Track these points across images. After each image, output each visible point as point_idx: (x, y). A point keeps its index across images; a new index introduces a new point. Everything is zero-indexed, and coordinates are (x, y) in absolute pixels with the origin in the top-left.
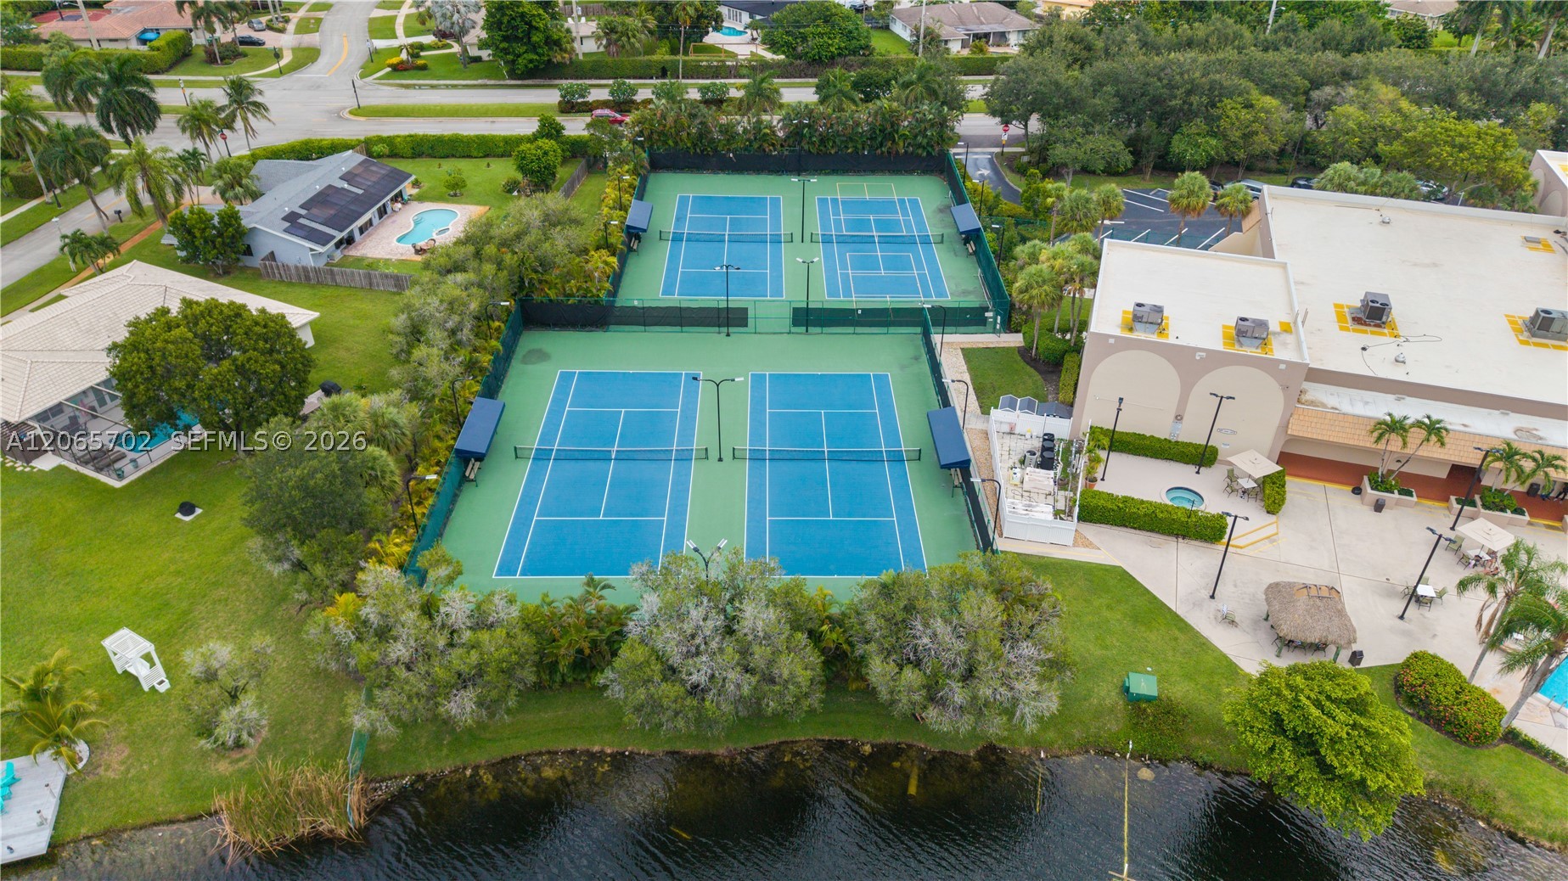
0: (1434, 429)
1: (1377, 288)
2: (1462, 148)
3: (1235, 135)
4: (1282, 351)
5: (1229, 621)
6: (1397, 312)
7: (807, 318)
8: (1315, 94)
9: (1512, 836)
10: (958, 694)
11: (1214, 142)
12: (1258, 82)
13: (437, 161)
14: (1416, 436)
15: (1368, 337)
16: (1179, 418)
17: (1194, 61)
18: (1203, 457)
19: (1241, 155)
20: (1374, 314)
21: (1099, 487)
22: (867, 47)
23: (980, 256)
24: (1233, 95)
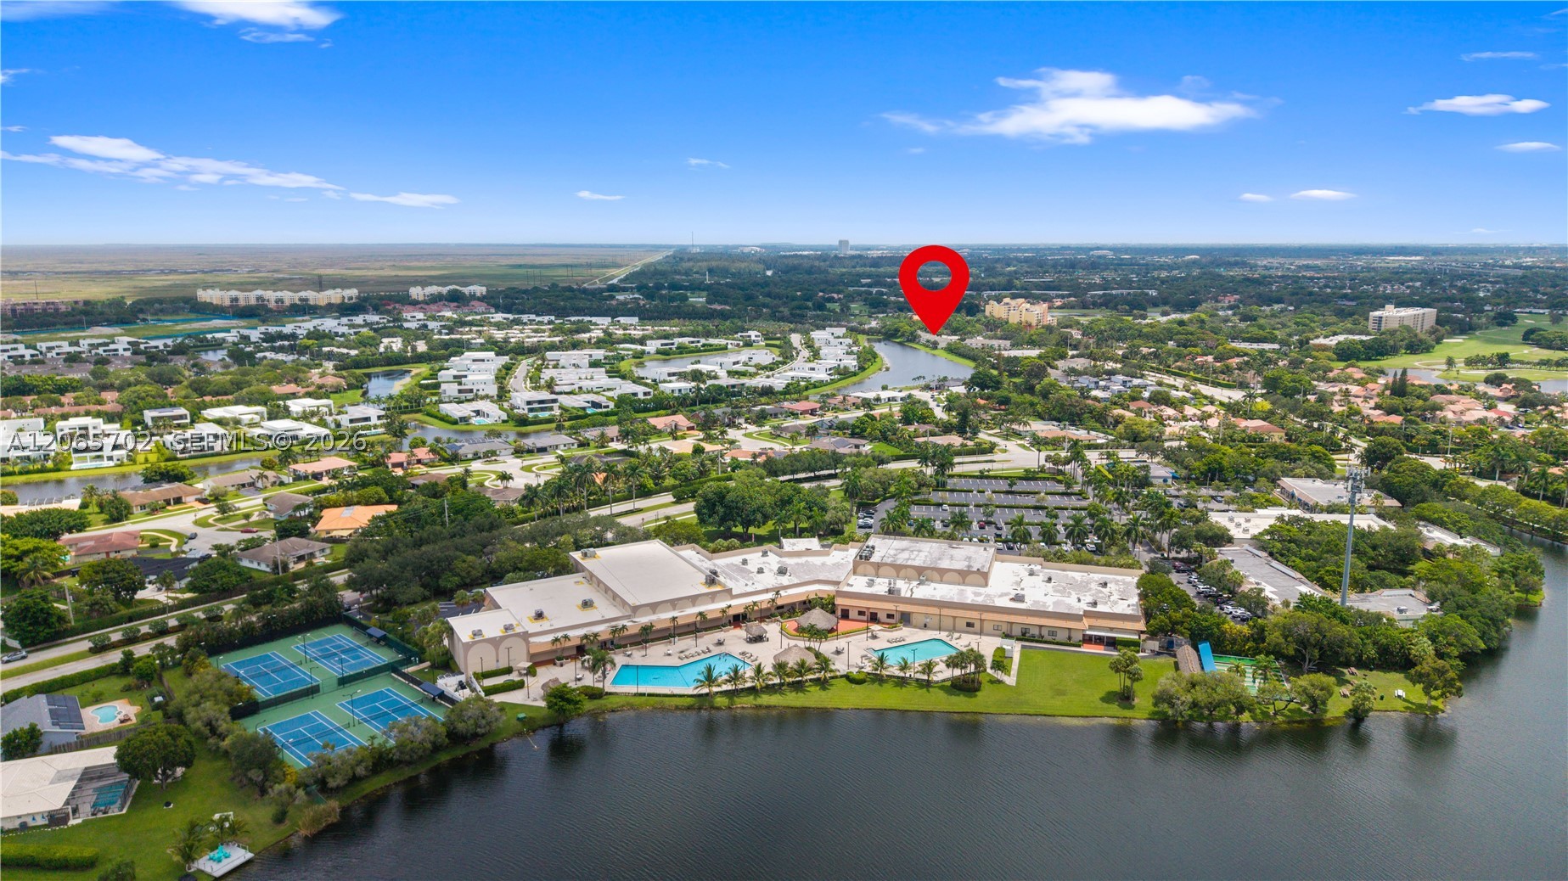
0: (567, 638)
1: (538, 608)
2: (545, 559)
3: (463, 574)
4: (518, 630)
5: (535, 700)
6: (545, 614)
7: (343, 682)
8: (485, 550)
9: (613, 711)
10: (484, 722)
11: (459, 577)
12: (463, 551)
13: (91, 683)
14: (563, 641)
15: (540, 622)
16: (498, 661)
17: (434, 549)
18: (509, 671)
19: (468, 581)
20: (539, 615)
21: (484, 685)
22: (251, 577)
23: (390, 644)
24: (456, 558)
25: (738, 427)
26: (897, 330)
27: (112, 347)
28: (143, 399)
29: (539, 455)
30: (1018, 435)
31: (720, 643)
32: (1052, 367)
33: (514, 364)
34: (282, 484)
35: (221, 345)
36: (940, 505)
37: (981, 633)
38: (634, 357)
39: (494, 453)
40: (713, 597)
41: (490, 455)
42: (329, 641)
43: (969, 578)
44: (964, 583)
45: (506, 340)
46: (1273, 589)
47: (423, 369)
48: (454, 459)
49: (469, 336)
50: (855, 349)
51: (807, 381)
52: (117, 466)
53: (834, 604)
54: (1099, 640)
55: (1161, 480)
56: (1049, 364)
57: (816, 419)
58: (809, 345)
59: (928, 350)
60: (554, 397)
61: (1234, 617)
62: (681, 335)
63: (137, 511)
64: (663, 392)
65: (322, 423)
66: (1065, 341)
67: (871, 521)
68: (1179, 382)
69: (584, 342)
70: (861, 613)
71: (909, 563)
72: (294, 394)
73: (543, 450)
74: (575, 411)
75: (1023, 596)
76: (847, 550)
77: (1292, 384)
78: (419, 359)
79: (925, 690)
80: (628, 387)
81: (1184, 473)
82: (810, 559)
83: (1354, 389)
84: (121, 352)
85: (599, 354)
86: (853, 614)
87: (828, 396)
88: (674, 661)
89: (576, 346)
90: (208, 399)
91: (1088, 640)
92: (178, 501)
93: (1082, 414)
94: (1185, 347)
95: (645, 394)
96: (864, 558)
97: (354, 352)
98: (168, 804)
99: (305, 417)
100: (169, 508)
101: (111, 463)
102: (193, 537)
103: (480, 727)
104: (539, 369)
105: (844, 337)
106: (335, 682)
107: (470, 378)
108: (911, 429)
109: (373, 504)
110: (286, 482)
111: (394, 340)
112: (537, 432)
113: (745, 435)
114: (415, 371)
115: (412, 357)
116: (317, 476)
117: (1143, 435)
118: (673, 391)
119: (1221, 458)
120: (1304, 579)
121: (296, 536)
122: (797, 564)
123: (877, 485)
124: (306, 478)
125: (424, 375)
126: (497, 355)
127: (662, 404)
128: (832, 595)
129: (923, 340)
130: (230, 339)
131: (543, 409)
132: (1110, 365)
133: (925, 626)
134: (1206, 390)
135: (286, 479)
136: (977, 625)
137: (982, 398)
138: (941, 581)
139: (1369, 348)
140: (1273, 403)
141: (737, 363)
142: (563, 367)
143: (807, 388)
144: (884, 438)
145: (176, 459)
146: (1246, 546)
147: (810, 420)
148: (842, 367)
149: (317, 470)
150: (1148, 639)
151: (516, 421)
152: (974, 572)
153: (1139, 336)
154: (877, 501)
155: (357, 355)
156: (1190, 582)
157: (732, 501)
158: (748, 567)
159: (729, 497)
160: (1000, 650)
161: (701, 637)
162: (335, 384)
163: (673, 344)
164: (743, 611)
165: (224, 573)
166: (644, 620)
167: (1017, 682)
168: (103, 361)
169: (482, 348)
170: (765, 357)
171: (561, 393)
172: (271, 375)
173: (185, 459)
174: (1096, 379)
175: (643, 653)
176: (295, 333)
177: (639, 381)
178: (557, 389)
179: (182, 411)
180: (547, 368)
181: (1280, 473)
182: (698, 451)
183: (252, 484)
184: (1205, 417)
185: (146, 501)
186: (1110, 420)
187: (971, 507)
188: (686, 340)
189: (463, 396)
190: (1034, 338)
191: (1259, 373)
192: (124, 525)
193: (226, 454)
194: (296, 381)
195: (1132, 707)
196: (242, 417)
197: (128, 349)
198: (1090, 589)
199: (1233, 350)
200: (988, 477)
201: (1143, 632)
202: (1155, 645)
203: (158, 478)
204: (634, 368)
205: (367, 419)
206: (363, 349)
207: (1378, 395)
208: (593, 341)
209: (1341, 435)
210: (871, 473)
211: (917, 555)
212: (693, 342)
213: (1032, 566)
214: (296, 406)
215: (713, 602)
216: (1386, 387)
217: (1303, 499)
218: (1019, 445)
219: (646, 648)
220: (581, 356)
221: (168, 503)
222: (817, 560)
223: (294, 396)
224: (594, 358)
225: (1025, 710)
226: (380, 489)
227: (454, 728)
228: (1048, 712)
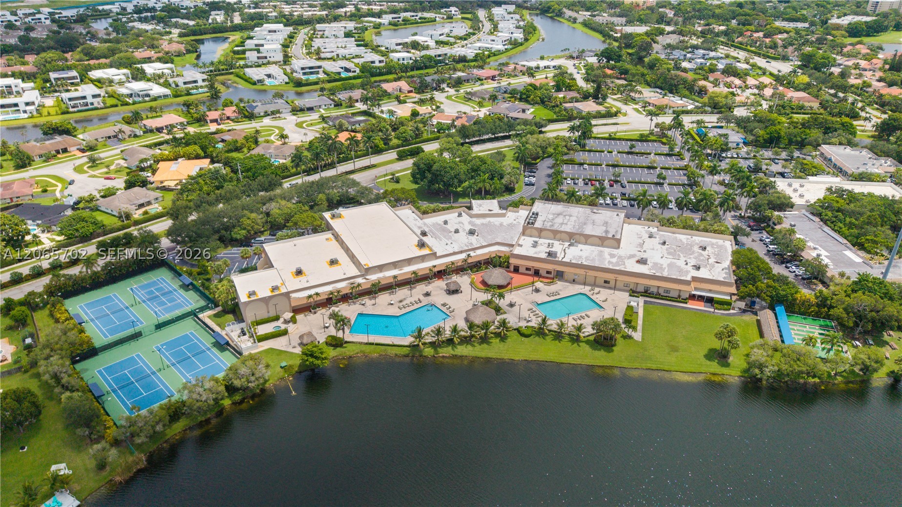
0: (317, 294)
1: (298, 265)
2: (305, 222)
3: (249, 228)
4: (282, 289)
5: (294, 347)
6: (303, 270)
7: (159, 327)
10: (253, 378)
11: (244, 231)
14: (315, 297)
15: (300, 278)
16: (268, 312)
18: (277, 318)
20: (299, 272)
21: (258, 334)
23: (195, 289)
24: (243, 216)
25: (443, 90)
26: (549, 8)
27: (38, 16)
28: (50, 63)
29: (308, 113)
30: (634, 100)
31: (427, 294)
32: (655, 42)
33: (296, 33)
34: (136, 136)
35: (108, 14)
36: (582, 164)
37: (615, 288)
38: (374, 28)
39: (278, 112)
40: (423, 258)
41: (274, 114)
42: (154, 284)
43: (606, 243)
44: (602, 246)
45: (291, 15)
46: (827, 254)
47: (236, 37)
48: (251, 117)
49: (268, 10)
50: (522, 23)
51: (489, 51)
52: (29, 118)
53: (508, 262)
54: (701, 298)
55: (735, 144)
56: (652, 40)
57: (494, 84)
58: (491, 19)
59: (570, 23)
60: (318, 63)
61: (796, 275)
62: (406, 10)
63: (37, 159)
64: (392, 60)
65: (166, 85)
66: (662, 19)
67: (533, 180)
68: (742, 55)
69: (341, 16)
70: (527, 269)
71: (562, 229)
72: (149, 58)
73: (311, 109)
74: (333, 75)
75: (646, 260)
76: (518, 212)
77: (822, 60)
78: (236, 28)
79: (576, 345)
80: (371, 57)
81: (751, 138)
82: (492, 219)
83: (863, 63)
84: (43, 20)
85: (351, 25)
86: (522, 270)
87: (503, 64)
88: (394, 311)
89: (336, 19)
90: (92, 62)
91: (693, 297)
92: (65, 150)
93: (678, 85)
94: (744, 25)
95: (380, 62)
96: (530, 222)
97: (191, 23)
98: (23, 448)
99: (156, 78)
100: (59, 156)
101: (26, 116)
102: (71, 183)
103: (251, 382)
104: (311, 39)
105: (514, 13)
106: (154, 328)
107: (266, 47)
108: (561, 95)
109: (193, 159)
110: (138, 134)
111: (219, 12)
112: (308, 92)
113: (447, 98)
114: (232, 38)
115: (230, 27)
116: (159, 130)
117: (721, 104)
118: (399, 59)
119: (780, 129)
120: (849, 245)
121: (139, 186)
122: (483, 224)
123: (539, 149)
124: (151, 131)
125: (236, 43)
126: (285, 26)
127: (391, 71)
128: (507, 255)
129: (567, 16)
130: (115, 10)
131: (312, 73)
132: (695, 41)
133: (574, 281)
134: (761, 62)
135: (139, 132)
136: (612, 284)
137: (608, 68)
138: (586, 243)
139: (870, 27)
140: (809, 76)
141: (443, 34)
142: (327, 37)
143: (489, 56)
144: (542, 102)
145: (68, 113)
146: (804, 211)
147: (490, 86)
148: (513, 39)
149: (159, 126)
150: (737, 300)
151: (295, 83)
152: (610, 238)
153: (713, 16)
154: (538, 161)
155: (194, 26)
156: (761, 240)
157: (437, 171)
158: (448, 226)
159: (435, 167)
160: (630, 308)
161: (415, 288)
162: (177, 50)
163: (400, 18)
164: (444, 268)
165: (83, 224)
166: (374, 277)
167: (643, 339)
168: (29, 29)
169: (277, 21)
170: (461, 29)
171: (324, 59)
172: (135, 42)
173: (74, 112)
174: (684, 53)
175: (373, 301)
176: (154, 7)
177: (376, 49)
178: (322, 55)
179: (74, 73)
180: (316, 37)
181: (821, 142)
182: (415, 114)
183: (115, 136)
184: (761, 87)
185: (43, 152)
186: (696, 88)
187: (603, 166)
188: (408, 15)
189: (260, 61)
190: (642, 17)
191: (798, 49)
192: (27, 171)
193: (101, 108)
194: (152, 47)
195: (727, 365)
196: (113, 77)
197: (48, 18)
198: (693, 252)
199: (777, 28)
200: (614, 139)
201: (734, 294)
202: (742, 304)
203: (51, 132)
204: (374, 37)
205: (195, 82)
206: (198, 20)
207: (880, 69)
208: (348, 14)
209: (860, 105)
210: (535, 140)
211: (569, 220)
212: (413, 16)
213: (651, 229)
214: (150, 69)
215: (423, 262)
216: (885, 62)
217: (838, 164)
218: (634, 109)
219: (375, 298)
220: (338, 28)
221: (58, 152)
222: (496, 221)
223: (149, 60)
224: (347, 29)
225: (649, 365)
226: (197, 148)
227: (232, 383)
228: (666, 368)
